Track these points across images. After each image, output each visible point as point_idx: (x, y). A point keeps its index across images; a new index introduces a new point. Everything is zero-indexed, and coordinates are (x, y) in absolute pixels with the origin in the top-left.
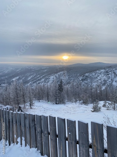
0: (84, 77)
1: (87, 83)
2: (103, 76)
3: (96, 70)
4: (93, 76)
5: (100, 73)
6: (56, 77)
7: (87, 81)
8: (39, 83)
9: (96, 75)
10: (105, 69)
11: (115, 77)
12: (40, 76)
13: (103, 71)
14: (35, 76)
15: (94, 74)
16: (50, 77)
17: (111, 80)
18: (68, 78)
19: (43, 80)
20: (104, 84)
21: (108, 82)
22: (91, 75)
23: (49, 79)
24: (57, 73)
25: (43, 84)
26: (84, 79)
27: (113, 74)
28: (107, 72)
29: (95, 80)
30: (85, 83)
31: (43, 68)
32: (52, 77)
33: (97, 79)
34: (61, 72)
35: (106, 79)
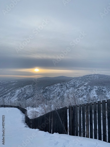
0: (44, 90)
1: (46, 95)
2: (59, 88)
3: (54, 84)
4: (52, 89)
5: (57, 87)
6: (22, 90)
7: (46, 93)
8: (5, 97)
9: (54, 88)
10: (60, 83)
11: (66, 89)
12: (7, 90)
13: (59, 84)
14: (3, 90)
15: (52, 87)
16: (16, 91)
17: (64, 92)
18: (33, 91)
19: (9, 94)
20: (58, 96)
21: (61, 93)
22: (50, 88)
23: (15, 92)
24: (23, 86)
25: (8, 97)
26: (44, 92)
27: (65, 87)
28: (62, 85)
29: (53, 93)
30: (45, 95)
31: (12, 82)
32: (18, 91)
33: (54, 92)
34: (27, 86)
35: (60, 91)
